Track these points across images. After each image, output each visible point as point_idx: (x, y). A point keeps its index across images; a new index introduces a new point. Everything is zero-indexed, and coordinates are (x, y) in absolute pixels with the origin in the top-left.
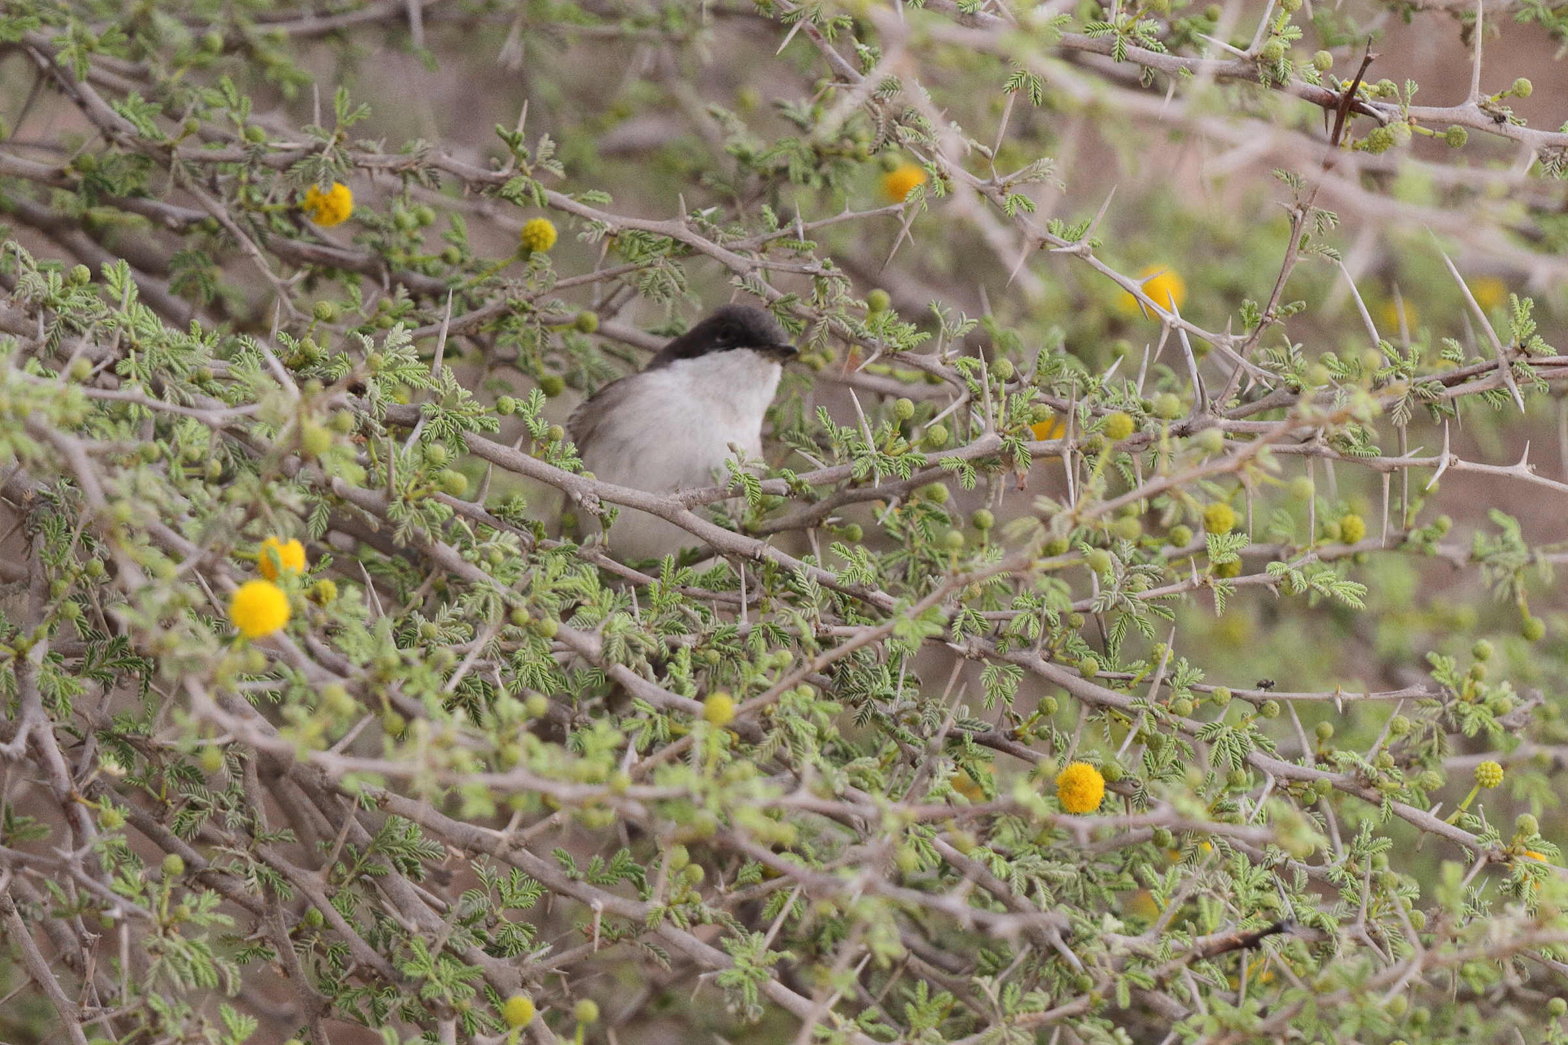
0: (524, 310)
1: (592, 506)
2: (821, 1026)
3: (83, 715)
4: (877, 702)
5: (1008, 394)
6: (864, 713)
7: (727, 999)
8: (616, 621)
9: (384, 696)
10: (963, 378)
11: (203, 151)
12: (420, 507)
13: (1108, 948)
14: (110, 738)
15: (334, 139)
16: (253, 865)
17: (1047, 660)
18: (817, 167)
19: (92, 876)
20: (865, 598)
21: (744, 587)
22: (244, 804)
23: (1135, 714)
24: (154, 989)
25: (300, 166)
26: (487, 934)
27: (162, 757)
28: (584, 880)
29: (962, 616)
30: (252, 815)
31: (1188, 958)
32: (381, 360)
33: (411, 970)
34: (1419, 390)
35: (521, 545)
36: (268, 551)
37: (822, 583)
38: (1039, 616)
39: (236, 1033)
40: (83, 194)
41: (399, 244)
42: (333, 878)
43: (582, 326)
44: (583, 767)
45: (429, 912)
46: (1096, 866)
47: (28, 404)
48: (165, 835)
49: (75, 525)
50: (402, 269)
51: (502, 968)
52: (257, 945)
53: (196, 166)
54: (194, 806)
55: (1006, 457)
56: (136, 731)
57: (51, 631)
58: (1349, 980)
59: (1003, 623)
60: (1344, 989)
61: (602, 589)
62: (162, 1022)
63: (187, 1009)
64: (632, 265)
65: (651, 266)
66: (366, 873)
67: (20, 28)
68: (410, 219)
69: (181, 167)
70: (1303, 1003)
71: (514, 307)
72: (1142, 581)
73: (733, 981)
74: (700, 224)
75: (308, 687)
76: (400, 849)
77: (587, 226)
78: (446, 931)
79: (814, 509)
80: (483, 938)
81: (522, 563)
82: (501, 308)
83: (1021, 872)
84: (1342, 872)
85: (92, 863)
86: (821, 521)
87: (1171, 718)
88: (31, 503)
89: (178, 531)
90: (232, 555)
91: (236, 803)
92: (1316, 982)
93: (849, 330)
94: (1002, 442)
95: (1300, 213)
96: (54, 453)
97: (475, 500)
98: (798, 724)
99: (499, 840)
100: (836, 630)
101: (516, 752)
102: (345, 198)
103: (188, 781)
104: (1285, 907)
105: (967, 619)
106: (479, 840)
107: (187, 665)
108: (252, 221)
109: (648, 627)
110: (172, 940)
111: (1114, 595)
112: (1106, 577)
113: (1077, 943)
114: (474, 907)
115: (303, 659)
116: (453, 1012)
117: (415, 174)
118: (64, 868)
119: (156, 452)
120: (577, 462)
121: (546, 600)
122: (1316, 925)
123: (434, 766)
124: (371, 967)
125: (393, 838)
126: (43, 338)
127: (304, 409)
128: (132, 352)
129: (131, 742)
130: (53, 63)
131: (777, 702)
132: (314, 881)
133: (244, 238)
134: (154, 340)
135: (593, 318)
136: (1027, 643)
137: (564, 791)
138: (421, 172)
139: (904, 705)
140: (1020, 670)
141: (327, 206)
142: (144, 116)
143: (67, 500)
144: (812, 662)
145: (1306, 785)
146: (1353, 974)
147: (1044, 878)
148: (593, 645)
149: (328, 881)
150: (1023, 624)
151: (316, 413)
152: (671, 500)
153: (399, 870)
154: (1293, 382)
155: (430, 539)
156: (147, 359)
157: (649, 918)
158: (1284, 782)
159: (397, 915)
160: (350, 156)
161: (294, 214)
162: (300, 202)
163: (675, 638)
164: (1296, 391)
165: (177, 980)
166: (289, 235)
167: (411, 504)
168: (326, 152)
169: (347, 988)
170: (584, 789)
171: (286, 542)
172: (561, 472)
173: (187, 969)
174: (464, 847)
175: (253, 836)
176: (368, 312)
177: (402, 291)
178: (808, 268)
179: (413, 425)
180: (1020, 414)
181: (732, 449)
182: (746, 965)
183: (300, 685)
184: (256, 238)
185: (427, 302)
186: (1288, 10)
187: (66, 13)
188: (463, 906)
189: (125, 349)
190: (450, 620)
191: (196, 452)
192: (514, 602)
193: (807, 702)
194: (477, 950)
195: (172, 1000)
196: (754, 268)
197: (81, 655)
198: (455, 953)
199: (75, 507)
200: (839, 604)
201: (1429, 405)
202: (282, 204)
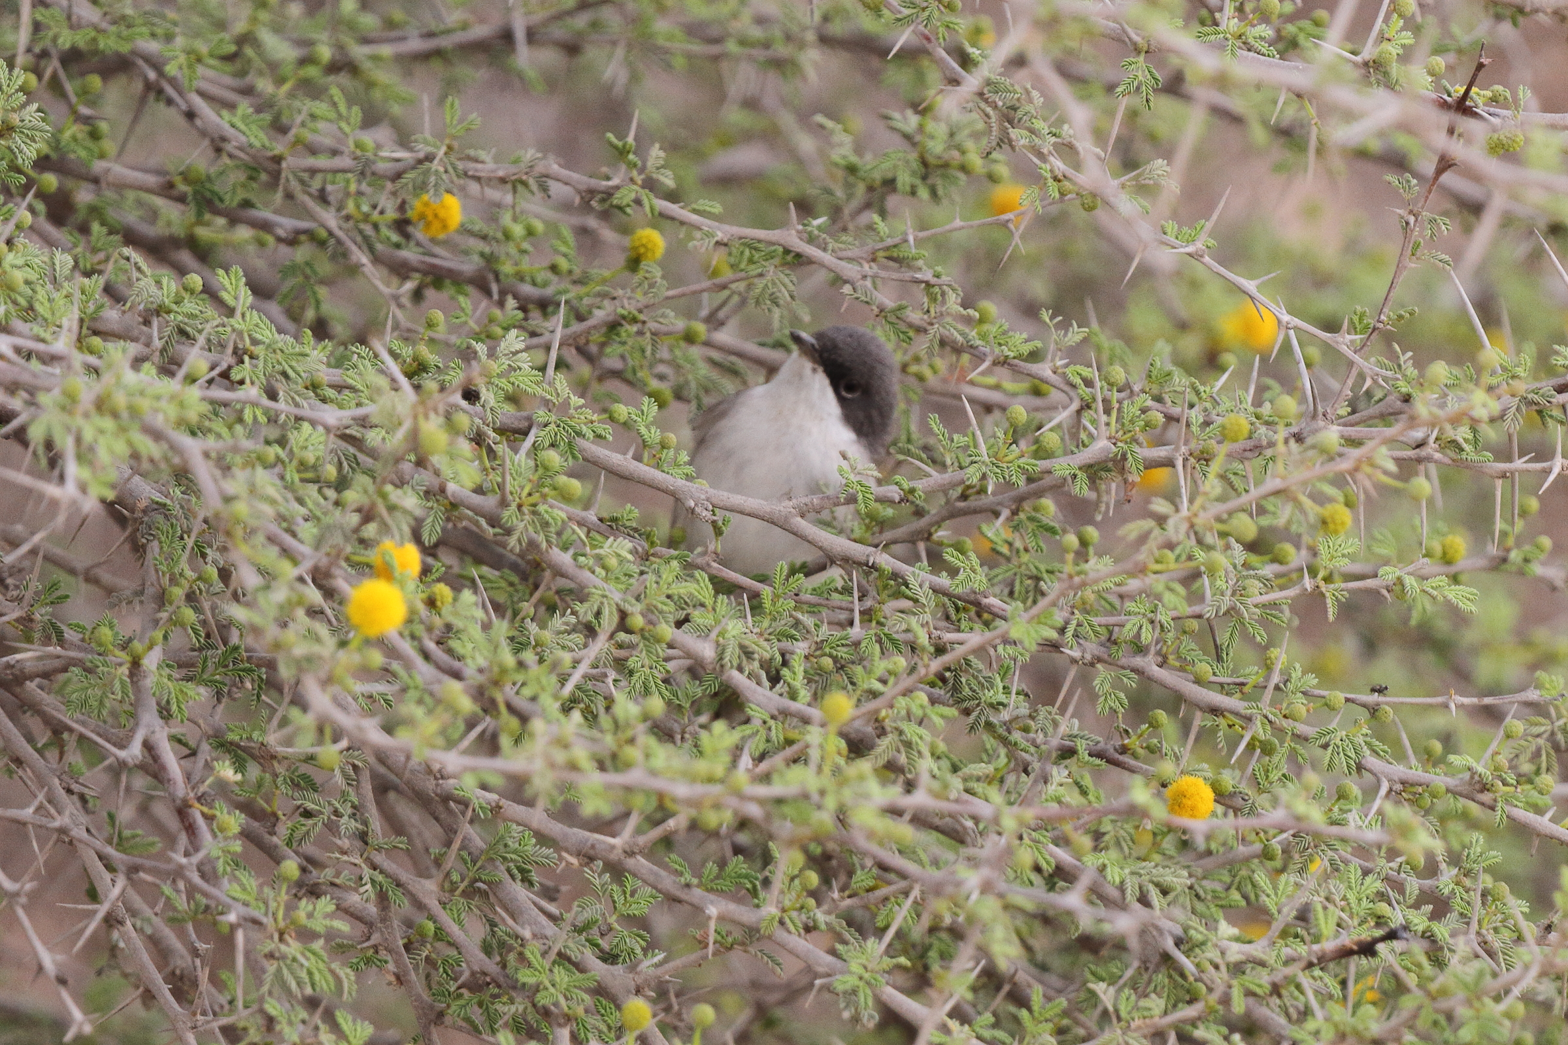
0: (634, 320)
1: (705, 513)
2: (936, 1033)
3: (195, 723)
4: (988, 711)
5: (1120, 402)
6: (977, 721)
7: (842, 1005)
8: (730, 627)
9: (500, 698)
10: (1074, 386)
11: (311, 161)
12: (534, 513)
13: (1223, 953)
14: (224, 745)
15: (444, 149)
16: (367, 872)
17: (1160, 666)
18: (924, 178)
19: (207, 880)
20: (977, 604)
21: (856, 594)
22: (357, 811)
23: (1249, 719)
24: (270, 993)
25: (410, 175)
26: (600, 941)
27: (276, 764)
28: (698, 886)
29: (1074, 622)
30: (365, 823)
31: (1303, 964)
32: (495, 367)
33: (526, 977)
34: (1530, 396)
35: (634, 552)
36: (383, 555)
37: (936, 590)
38: (1152, 622)
39: (351, 1039)
40: (192, 205)
41: (507, 254)
42: (447, 885)
43: (689, 338)
44: (702, 766)
45: (543, 919)
46: (1205, 883)
47: (145, 404)
48: (276, 846)
49: (189, 532)
50: (512, 280)
51: (615, 976)
52: (371, 952)
53: (305, 176)
54: (308, 814)
55: (1118, 464)
56: (250, 739)
57: (165, 637)
58: (1466, 986)
59: (1116, 629)
60: (1461, 994)
61: (715, 596)
62: (278, 1028)
63: (303, 1014)
64: (743, 274)
65: (761, 275)
66: (480, 880)
67: (128, 39)
68: (518, 230)
69: (291, 177)
70: (1420, 1008)
71: (624, 317)
72: (1254, 586)
73: (848, 987)
74: (810, 233)
75: (425, 690)
76: (514, 856)
77: (698, 235)
78: (560, 938)
79: (923, 522)
80: (597, 945)
81: (635, 569)
82: (611, 318)
83: (1135, 879)
84: (1452, 886)
85: (207, 868)
86: (930, 534)
87: (1285, 723)
88: (145, 511)
89: (294, 535)
90: (347, 560)
91: (350, 811)
92: (1433, 987)
93: (960, 339)
94: (1114, 449)
95: (1412, 219)
96: (170, 454)
97: (586, 507)
98: (911, 730)
99: (613, 847)
100: (949, 636)
101: (633, 753)
102: (453, 209)
103: (302, 789)
104: (1396, 916)
105: (1079, 625)
106: (593, 847)
107: (304, 664)
108: (361, 232)
109: (761, 634)
110: (288, 945)
111: (1226, 602)
112: (1219, 583)
113: (1191, 949)
114: (587, 915)
115: (419, 661)
116: (568, 1018)
117: (524, 184)
118: (178, 873)
119: (271, 458)
120: (689, 470)
121: (660, 606)
122: (1428, 937)
123: (552, 765)
124: (485, 974)
125: (506, 845)
126: (158, 344)
127: (421, 409)
128: (246, 358)
129: (244, 749)
130: (161, 73)
131: (892, 707)
132: (428, 889)
133: (354, 248)
134: (269, 346)
135: (700, 328)
136: (1140, 649)
137: (681, 790)
138: (531, 182)
139: (1016, 713)
140: (1133, 675)
141: (436, 216)
142: (254, 127)
143: (182, 507)
144: (927, 666)
145: (1420, 790)
146: (1469, 979)
147: (1157, 885)
148: (707, 651)
149: (442, 888)
150: (1135, 629)
151: (432, 415)
152: (784, 508)
153: (513, 877)
154: (1404, 390)
155: (544, 545)
156: (261, 365)
157: (763, 925)
158: (1398, 787)
159: (510, 921)
160: (460, 165)
161: (402, 225)
162: (410, 214)
163: (786, 644)
164: (1407, 399)
165: (293, 985)
166: (398, 246)
167: (525, 509)
168: (436, 162)
169: (460, 996)
170: (699, 789)
171: (402, 544)
172: (673, 479)
173: (304, 975)
174: (578, 854)
175: (366, 843)
176: (477, 323)
177: (511, 303)
178: (919, 276)
179: (525, 433)
180: (1132, 422)
181: (845, 457)
182: (861, 971)
183: (416, 688)
184: (365, 248)
185: (535, 314)
186: (1401, 16)
187: (175, 24)
188: (577, 913)
189: (239, 355)
190: (563, 628)
191: (310, 457)
192: (628, 608)
193: (922, 707)
194: (590, 958)
195: (287, 1005)
196: (864, 277)
197: (193, 665)
198: (569, 960)
199: (189, 513)
200: (952, 612)
201: (1540, 412)
202: (392, 214)
